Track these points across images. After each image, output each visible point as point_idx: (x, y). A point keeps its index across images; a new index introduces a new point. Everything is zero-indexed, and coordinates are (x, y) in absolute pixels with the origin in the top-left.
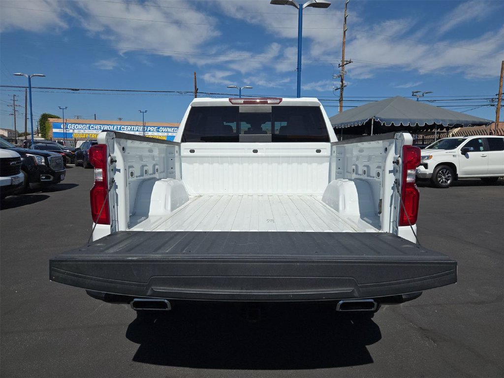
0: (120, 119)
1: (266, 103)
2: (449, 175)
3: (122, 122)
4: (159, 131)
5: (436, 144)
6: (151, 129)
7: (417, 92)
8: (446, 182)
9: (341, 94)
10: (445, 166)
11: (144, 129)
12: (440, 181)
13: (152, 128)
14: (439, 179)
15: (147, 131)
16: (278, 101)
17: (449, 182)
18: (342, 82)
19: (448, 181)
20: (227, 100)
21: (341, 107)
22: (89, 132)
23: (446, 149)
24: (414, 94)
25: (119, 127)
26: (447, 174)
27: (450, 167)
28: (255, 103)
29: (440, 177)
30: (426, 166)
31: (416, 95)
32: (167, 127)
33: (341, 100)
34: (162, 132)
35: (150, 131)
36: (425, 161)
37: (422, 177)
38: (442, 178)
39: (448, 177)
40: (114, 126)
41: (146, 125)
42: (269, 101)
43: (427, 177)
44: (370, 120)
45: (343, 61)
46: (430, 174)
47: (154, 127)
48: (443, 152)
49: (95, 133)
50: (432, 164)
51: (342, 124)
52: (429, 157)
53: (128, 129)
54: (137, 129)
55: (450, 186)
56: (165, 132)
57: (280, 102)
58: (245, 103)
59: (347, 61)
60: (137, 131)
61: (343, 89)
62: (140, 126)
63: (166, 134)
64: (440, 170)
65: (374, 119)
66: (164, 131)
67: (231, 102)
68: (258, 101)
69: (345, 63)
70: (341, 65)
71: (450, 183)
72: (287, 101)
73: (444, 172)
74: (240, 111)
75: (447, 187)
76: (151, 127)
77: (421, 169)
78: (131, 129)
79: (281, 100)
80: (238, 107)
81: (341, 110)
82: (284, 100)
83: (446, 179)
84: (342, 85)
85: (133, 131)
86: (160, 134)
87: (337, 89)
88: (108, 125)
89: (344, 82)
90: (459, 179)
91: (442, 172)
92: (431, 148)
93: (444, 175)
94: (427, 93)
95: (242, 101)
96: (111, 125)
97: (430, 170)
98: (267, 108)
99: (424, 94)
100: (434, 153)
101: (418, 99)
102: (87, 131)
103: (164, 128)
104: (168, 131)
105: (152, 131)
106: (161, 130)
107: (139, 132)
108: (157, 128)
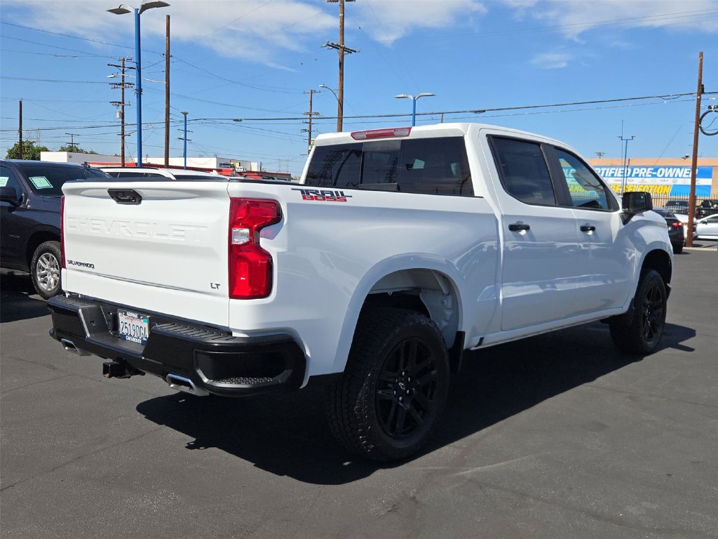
0: (600, 154)
4: (656, 176)
6: (640, 171)
13: (642, 169)
15: (631, 176)
32: (673, 167)
34: (664, 177)
35: (637, 176)
41: (631, 164)
47: (647, 168)
54: (611, 172)
56: (669, 177)
60: (613, 175)
62: (618, 167)
63: (670, 182)
66: (666, 175)
76: (640, 167)
86: (658, 181)
103: (667, 169)
104: (676, 176)
105: (642, 177)
106: (660, 174)
107: (617, 179)
108: (652, 169)
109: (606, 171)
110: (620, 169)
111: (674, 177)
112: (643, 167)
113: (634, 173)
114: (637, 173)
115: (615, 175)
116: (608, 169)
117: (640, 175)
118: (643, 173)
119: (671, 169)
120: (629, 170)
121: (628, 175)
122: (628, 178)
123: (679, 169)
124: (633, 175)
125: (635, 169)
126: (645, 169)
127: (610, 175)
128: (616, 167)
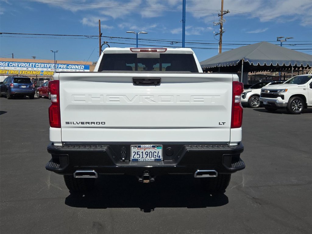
0: (34, 58)
1: (156, 51)
2: (301, 104)
3: (36, 60)
4: (68, 68)
5: (292, 80)
6: (62, 66)
7: (281, 38)
8: (298, 110)
9: (221, 39)
10: (297, 97)
11: (55, 66)
12: (293, 108)
14: (293, 107)
15: (58, 68)
16: (165, 50)
17: (300, 110)
18: (221, 28)
19: (299, 108)
20: (128, 49)
21: (220, 49)
22: (8, 69)
23: (298, 84)
24: (279, 39)
25: (34, 64)
26: (299, 104)
27: (301, 98)
28: (148, 51)
29: (294, 106)
30: (283, 97)
31: (280, 40)
33: (220, 43)
34: (71, 68)
35: (60, 68)
36: (282, 93)
37: (279, 106)
38: (295, 107)
39: (300, 106)
40: (30, 63)
41: (57, 63)
42: (158, 50)
43: (283, 106)
44: (241, 61)
45: (222, 11)
46: (286, 103)
47: (64, 64)
48: (296, 86)
49: (14, 69)
50: (287, 96)
51: (219, 64)
52: (285, 90)
53: (42, 66)
54: (49, 66)
55: (302, 113)
56: (73, 69)
57: (166, 50)
58: (141, 51)
59: (225, 11)
60: (50, 67)
61: (222, 34)
64: (293, 100)
65: (244, 60)
66: (72, 68)
67: (131, 50)
68: (150, 50)
69: (224, 13)
70: (220, 14)
71: (302, 110)
72: (170, 50)
73: (297, 102)
74: (138, 57)
75: (299, 113)
76: (61, 64)
77: (279, 99)
78: (44, 66)
79: (166, 49)
80: (136, 54)
81: (220, 52)
82: (168, 49)
83: (298, 107)
84: (221, 31)
85: (46, 68)
86: (69, 70)
87: (217, 34)
88: (25, 63)
89: (223, 28)
90: (308, 108)
91: (295, 102)
92: (288, 83)
93: (297, 104)
94: (289, 38)
95: (139, 50)
96: (27, 63)
97: (286, 101)
98: (157, 55)
99: (287, 39)
100: (289, 87)
101: (281, 43)
102: (6, 68)
103: (72, 66)
104: (76, 68)
105: (62, 68)
106: (70, 67)
107: (51, 69)
108: (66, 65)
109: (46, 65)
110: (53, 65)
111: (75, 69)
112: (63, 64)
113: (59, 67)
114: (60, 67)
115: (51, 67)
116: (48, 65)
117: (61, 68)
118: (63, 67)
119: (74, 66)
120: (57, 65)
121: (57, 67)
122: (57, 69)
123: (77, 66)
124: (59, 68)
125: (59, 65)
126: (63, 65)
127: (48, 67)
128: (51, 63)
